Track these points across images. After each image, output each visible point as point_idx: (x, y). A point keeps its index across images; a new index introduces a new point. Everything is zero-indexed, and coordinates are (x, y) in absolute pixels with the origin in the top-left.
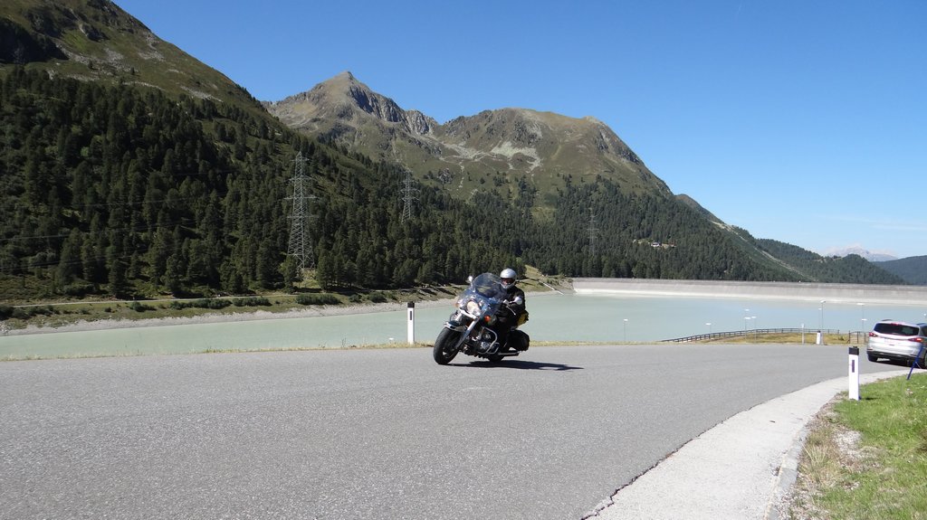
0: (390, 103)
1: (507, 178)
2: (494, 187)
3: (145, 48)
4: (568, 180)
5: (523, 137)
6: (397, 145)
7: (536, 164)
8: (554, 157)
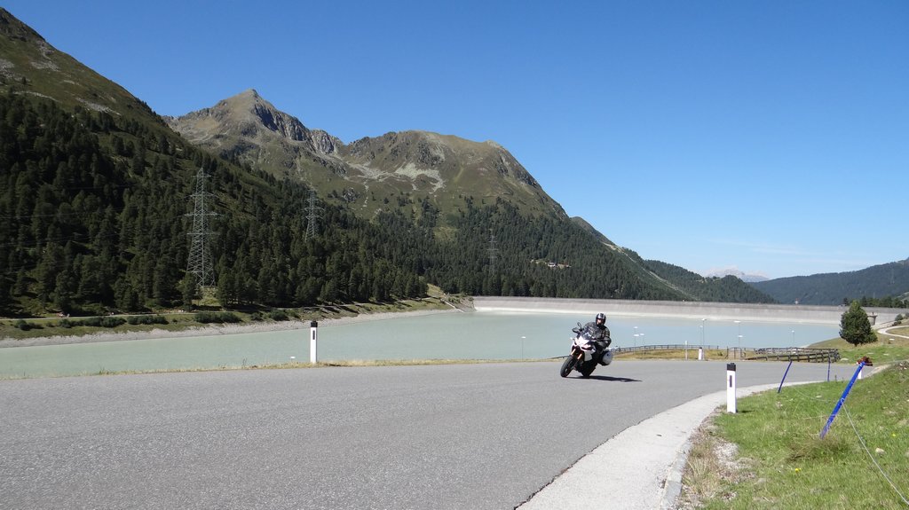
0: (295, 122)
1: (411, 198)
2: (397, 207)
3: (38, 58)
4: (469, 201)
5: (426, 158)
6: (302, 164)
7: (438, 186)
8: (456, 179)
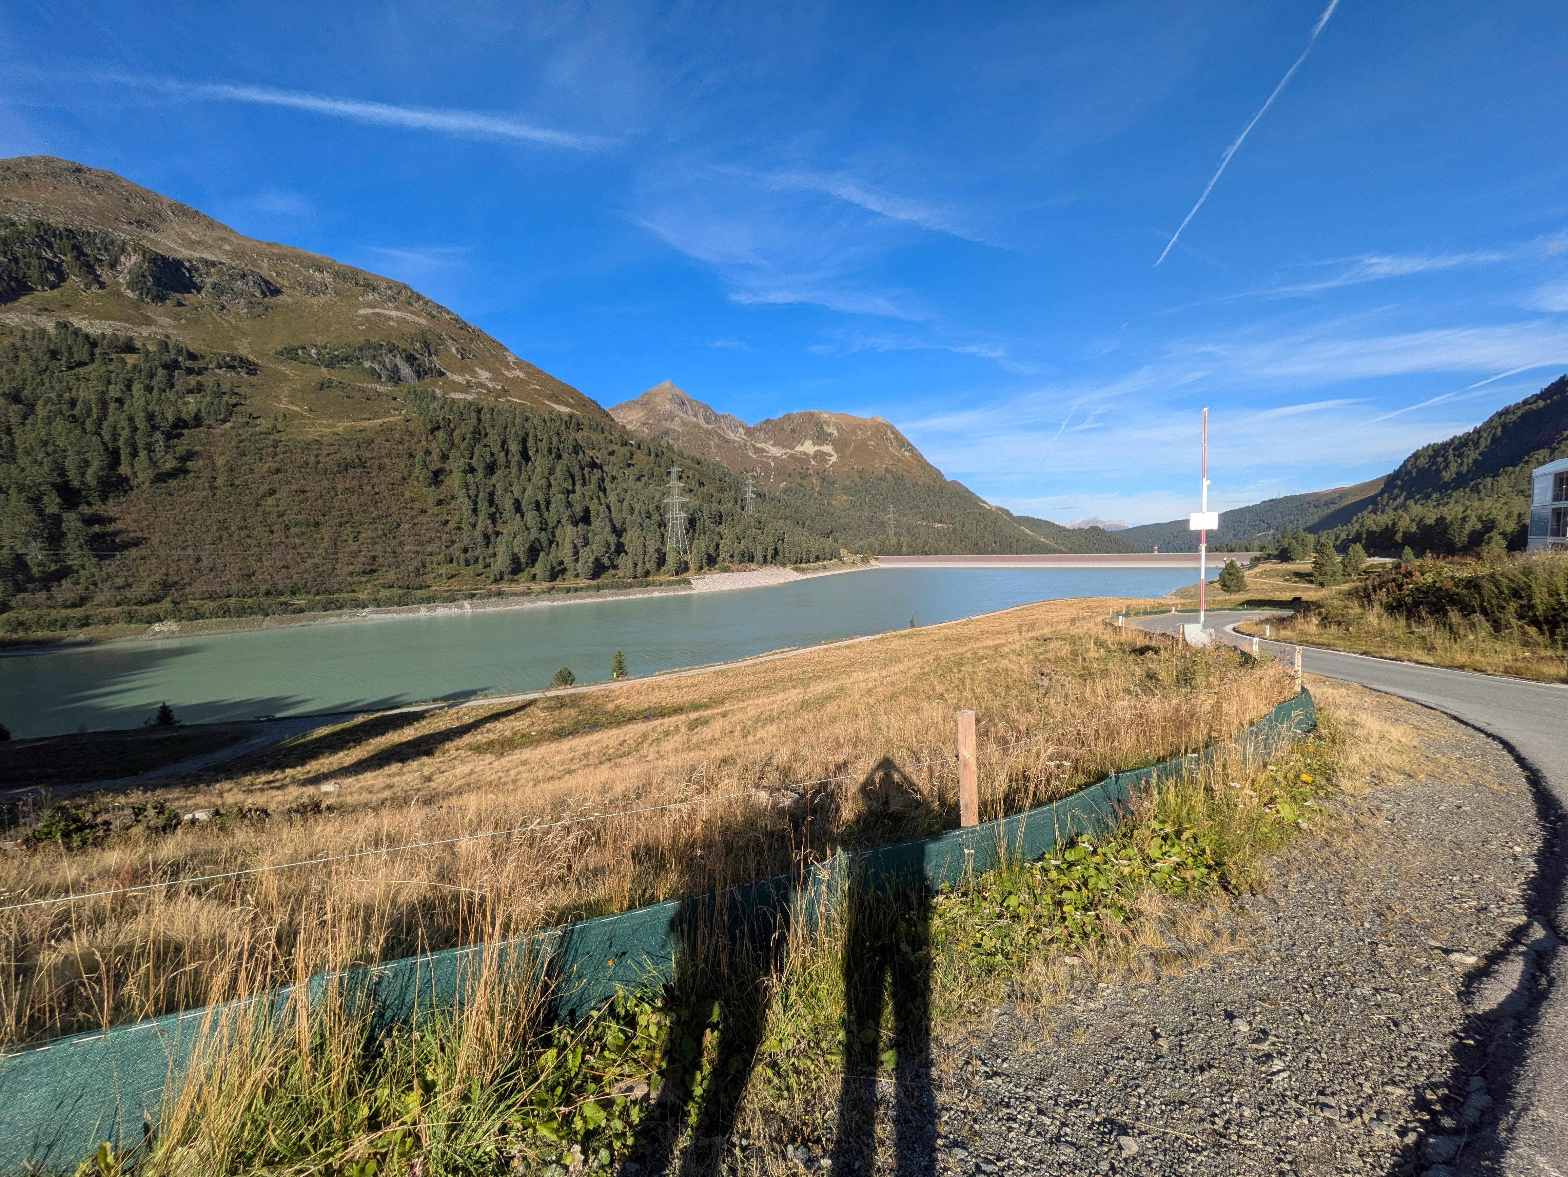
0: (706, 407)
1: (811, 471)
2: (799, 480)
3: (508, 367)
4: (861, 473)
5: (821, 437)
6: (716, 445)
7: (834, 459)
8: (848, 453)
